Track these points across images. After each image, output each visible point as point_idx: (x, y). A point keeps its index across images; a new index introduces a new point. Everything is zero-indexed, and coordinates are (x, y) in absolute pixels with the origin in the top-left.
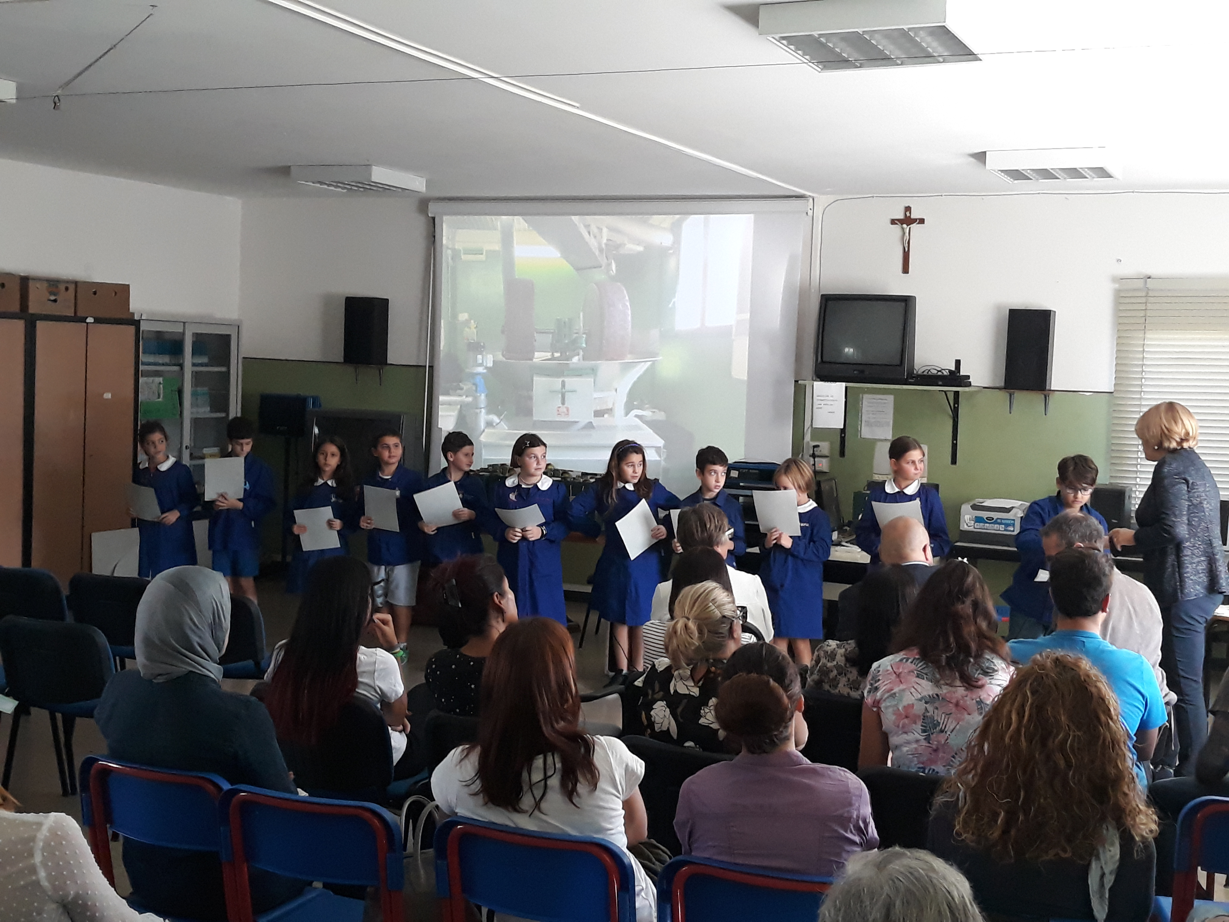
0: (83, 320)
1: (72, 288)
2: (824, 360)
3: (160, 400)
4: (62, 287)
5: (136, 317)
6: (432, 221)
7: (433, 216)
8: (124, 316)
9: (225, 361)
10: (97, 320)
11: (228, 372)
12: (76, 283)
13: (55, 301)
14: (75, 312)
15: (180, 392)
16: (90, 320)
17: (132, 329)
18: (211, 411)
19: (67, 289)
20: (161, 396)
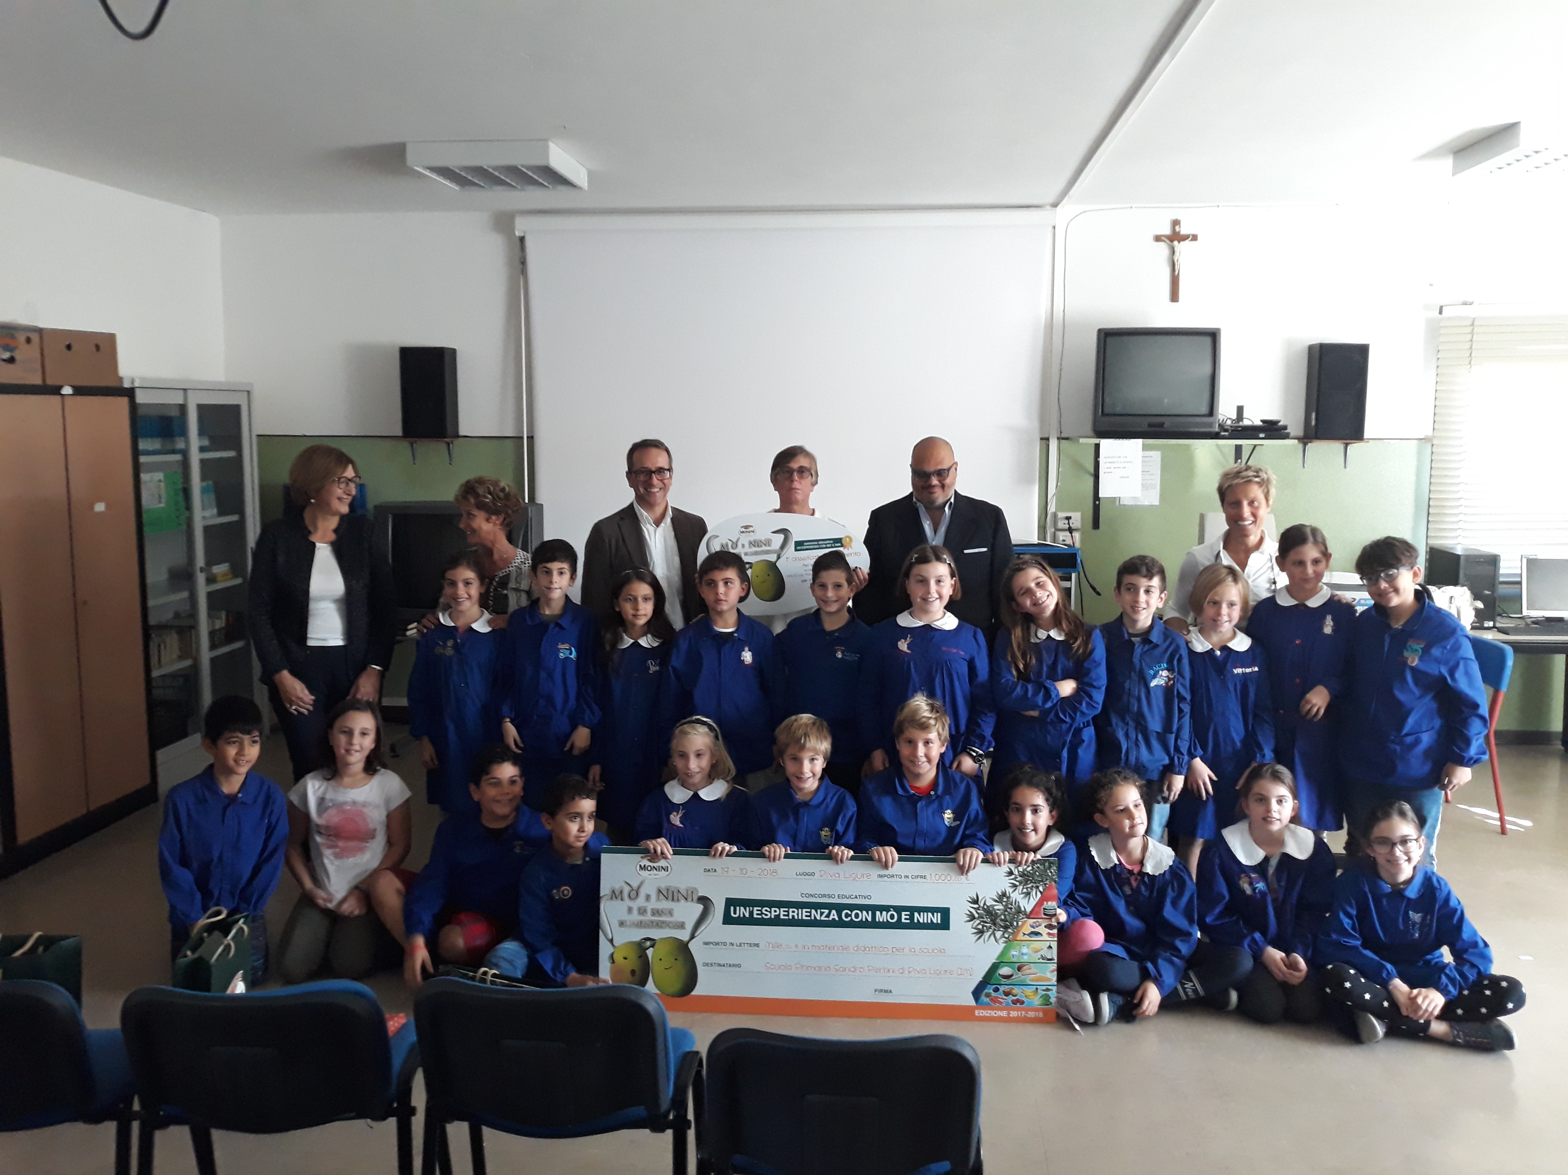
0: (56, 390)
1: (35, 338)
2: (1106, 411)
3: (162, 505)
4: (22, 338)
5: (127, 385)
6: (518, 243)
7: (522, 234)
8: (111, 383)
9: (235, 442)
10: (79, 391)
11: (239, 458)
12: (40, 331)
13: (11, 360)
14: (44, 380)
15: (186, 492)
16: (67, 390)
17: (124, 401)
18: (221, 513)
19: (28, 340)
20: (163, 500)
